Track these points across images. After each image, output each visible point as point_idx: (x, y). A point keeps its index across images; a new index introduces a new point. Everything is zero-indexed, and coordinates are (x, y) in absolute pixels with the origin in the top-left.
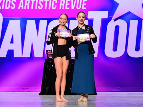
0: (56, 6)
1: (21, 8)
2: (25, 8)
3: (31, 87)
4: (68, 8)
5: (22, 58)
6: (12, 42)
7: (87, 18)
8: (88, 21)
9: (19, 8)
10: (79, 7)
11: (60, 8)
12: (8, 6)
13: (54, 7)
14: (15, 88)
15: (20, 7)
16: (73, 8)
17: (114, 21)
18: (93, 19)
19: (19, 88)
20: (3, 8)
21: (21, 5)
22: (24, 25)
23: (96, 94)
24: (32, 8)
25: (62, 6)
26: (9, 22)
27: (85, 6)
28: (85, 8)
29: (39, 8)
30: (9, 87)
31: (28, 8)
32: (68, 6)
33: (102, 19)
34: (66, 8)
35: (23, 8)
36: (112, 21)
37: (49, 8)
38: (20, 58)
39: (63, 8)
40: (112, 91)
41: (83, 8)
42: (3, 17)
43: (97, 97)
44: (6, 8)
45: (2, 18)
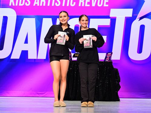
0: (75, 3)
1: (36, 5)
2: (41, 5)
3: (47, 92)
4: (89, 5)
5: (37, 59)
6: (26, 42)
7: (109, 16)
8: (111, 20)
9: (34, 5)
10: (100, 4)
11: (80, 5)
12: (22, 3)
13: (73, 4)
14: (29, 92)
15: (35, 3)
16: (94, 5)
17: (139, 20)
18: (116, 17)
19: (34, 92)
20: (17, 5)
21: (37, 2)
22: (39, 23)
23: (119, 100)
24: (49, 5)
25: (82, 3)
26: (23, 20)
27: (107, 3)
28: (107, 6)
29: (56, 5)
30: (23, 92)
31: (44, 5)
32: (88, 3)
33: (126, 17)
34: (86, 5)
35: (38, 5)
36: (137, 19)
37: (68, 5)
38: (35, 59)
39: (83, 5)
40: (137, 97)
41: (105, 5)
42: (17, 14)
43: (120, 104)
44: (20, 5)
45: (15, 16)
